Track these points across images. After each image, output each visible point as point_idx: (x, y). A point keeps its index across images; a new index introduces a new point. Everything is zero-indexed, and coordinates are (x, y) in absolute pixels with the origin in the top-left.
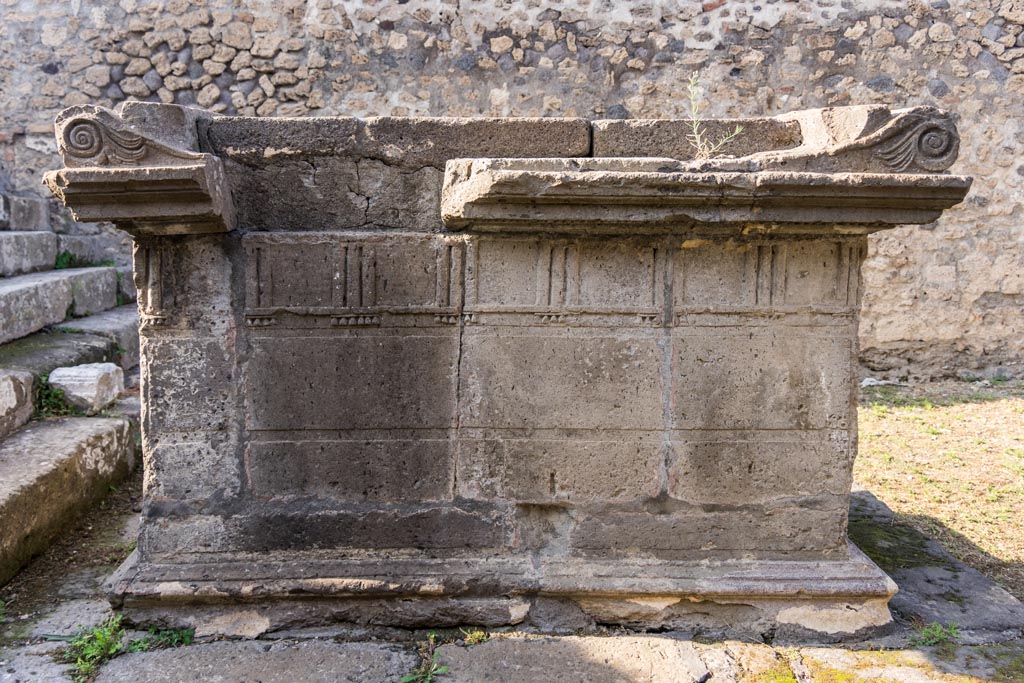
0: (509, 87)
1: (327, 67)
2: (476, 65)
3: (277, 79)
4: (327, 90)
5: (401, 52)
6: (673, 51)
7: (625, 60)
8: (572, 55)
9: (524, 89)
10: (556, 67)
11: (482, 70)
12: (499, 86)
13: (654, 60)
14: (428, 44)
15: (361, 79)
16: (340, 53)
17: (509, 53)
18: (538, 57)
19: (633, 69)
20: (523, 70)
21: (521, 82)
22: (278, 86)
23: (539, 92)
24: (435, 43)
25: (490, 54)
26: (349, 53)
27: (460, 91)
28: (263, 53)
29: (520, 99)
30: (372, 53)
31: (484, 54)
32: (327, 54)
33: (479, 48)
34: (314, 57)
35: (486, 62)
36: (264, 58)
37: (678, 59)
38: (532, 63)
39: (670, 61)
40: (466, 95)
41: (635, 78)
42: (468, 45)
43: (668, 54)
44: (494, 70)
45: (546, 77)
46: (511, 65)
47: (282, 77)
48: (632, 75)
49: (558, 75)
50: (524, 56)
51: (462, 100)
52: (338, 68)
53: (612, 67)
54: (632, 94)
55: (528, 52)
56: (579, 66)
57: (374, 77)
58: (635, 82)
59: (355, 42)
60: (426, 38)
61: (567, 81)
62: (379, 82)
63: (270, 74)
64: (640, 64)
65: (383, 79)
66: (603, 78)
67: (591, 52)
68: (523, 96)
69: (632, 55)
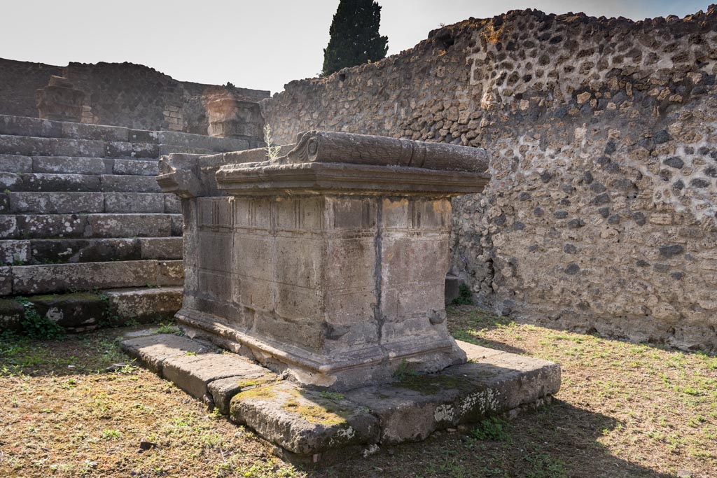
0: (587, 125)
1: (488, 126)
2: (567, 114)
3: (468, 135)
4: (489, 139)
5: (526, 111)
6: (705, 84)
7: (668, 96)
8: (629, 98)
9: (597, 127)
10: (618, 108)
11: (571, 116)
12: (581, 126)
13: (691, 93)
14: (540, 104)
15: (505, 130)
16: (495, 117)
17: (588, 102)
18: (606, 103)
19: (674, 102)
20: (596, 113)
21: (596, 121)
22: (469, 139)
23: (606, 127)
24: (544, 103)
25: (577, 104)
26: (499, 115)
27: (557, 131)
28: (462, 122)
29: (593, 133)
30: (511, 113)
31: (573, 105)
32: (489, 119)
33: (570, 103)
34: (483, 121)
35: (573, 111)
36: (464, 124)
37: (710, 90)
38: (603, 107)
39: (704, 92)
40: (560, 134)
41: (678, 109)
42: (563, 101)
43: (702, 87)
44: (577, 116)
45: (611, 116)
46: (589, 110)
47: (471, 134)
48: (675, 107)
49: (619, 113)
50: (598, 103)
51: (558, 137)
52: (494, 126)
53: (659, 102)
54: (674, 121)
55: (600, 100)
56: (634, 105)
57: (511, 128)
58: (677, 112)
59: (503, 109)
60: (540, 101)
61: (625, 117)
62: (514, 131)
63: (466, 132)
64: (679, 98)
65: (516, 129)
66: (651, 112)
67: (644, 94)
68: (595, 130)
69: (674, 92)
